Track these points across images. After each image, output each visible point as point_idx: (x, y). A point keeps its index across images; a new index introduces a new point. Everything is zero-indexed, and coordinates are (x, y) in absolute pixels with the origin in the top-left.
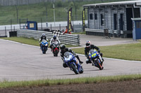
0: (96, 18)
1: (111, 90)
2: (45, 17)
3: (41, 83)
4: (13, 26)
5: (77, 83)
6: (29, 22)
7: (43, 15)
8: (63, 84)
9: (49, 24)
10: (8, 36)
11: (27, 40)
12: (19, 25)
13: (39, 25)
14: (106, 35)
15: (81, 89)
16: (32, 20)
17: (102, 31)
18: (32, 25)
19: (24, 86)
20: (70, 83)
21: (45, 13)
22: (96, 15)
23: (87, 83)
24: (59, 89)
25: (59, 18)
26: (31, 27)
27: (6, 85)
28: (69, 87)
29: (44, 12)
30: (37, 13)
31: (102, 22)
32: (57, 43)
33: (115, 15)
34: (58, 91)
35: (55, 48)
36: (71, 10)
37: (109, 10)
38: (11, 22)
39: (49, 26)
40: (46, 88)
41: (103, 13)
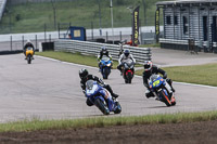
0: (176, 23)
1: (199, 134)
2: (98, 20)
3: (91, 123)
4: (48, 33)
5: (147, 123)
6: (72, 29)
7: (95, 17)
8: (125, 124)
9: (104, 31)
10: (41, 50)
11: (70, 56)
12: (57, 33)
13: (89, 32)
14: (191, 48)
15: (153, 132)
16: (78, 25)
17: (186, 42)
18: (77, 33)
19: (64, 127)
20: (136, 123)
21: (98, 14)
22: (176, 18)
23: (162, 122)
24: (119, 133)
25: (120, 22)
26: (75, 35)
27: (37, 126)
28: (134, 129)
29: (96, 12)
30: (85, 15)
31: (185, 29)
32: (130, 61)
33: (205, 18)
34: (117, 135)
35: (127, 70)
36: (137, 10)
37: (196, 11)
38: (45, 28)
39: (104, 34)
40: (99, 130)
41: (186, 14)
